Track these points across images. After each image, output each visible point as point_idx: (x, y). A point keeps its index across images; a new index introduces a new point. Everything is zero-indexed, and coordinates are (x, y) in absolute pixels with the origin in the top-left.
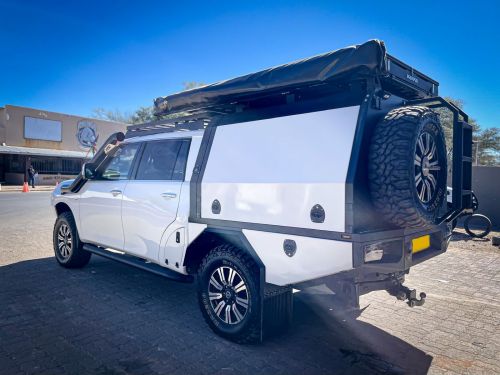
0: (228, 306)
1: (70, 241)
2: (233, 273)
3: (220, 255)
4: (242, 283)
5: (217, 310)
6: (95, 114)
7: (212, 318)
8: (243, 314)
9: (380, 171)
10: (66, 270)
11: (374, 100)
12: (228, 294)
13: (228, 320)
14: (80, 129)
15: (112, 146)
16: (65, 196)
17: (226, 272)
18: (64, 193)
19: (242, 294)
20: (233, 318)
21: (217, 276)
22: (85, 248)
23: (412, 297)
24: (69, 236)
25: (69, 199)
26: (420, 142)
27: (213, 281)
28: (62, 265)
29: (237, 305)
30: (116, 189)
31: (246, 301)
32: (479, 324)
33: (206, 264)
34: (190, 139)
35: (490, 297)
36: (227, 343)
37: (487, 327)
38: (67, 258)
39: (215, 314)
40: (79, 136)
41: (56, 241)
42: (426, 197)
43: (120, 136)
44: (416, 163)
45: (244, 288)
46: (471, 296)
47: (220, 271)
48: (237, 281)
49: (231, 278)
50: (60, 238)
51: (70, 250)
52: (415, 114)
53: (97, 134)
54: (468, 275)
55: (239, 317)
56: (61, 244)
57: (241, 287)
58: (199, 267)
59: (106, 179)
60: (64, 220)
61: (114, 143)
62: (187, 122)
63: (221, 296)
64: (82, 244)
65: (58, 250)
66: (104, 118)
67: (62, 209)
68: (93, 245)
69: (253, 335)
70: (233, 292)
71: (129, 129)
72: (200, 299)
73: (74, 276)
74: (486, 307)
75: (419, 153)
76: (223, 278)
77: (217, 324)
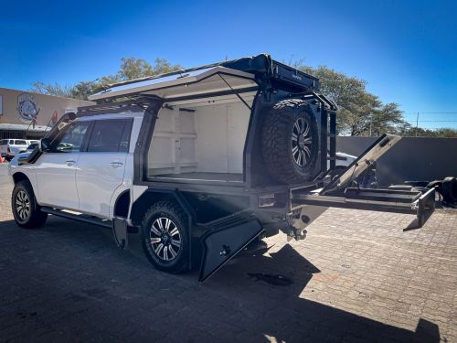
0: (166, 247)
1: (28, 205)
2: (168, 222)
3: (158, 209)
4: (176, 228)
5: (157, 251)
6: (34, 88)
7: (154, 257)
8: (177, 252)
9: (269, 145)
10: (24, 230)
11: (265, 95)
12: (166, 238)
13: (165, 257)
14: (21, 103)
15: (65, 124)
16: (22, 167)
17: (164, 222)
18: (21, 164)
19: (176, 237)
20: (170, 255)
21: (156, 225)
22: (42, 210)
23: (297, 233)
24: (27, 201)
25: (27, 169)
26: (296, 125)
27: (153, 228)
28: (20, 225)
29: (173, 246)
30: (71, 159)
31: (179, 242)
32: (350, 254)
33: (148, 217)
34: (133, 120)
35: (364, 236)
36: (165, 274)
37: (355, 256)
38: (26, 219)
39: (155, 254)
40: (20, 110)
41: (15, 206)
42: (302, 163)
43: (72, 116)
44: (293, 139)
45: (177, 232)
46: (350, 235)
47: (159, 221)
48: (172, 227)
49: (167, 226)
50: (18, 203)
51: (28, 212)
52: (293, 105)
53: (38, 107)
54: (352, 221)
55: (174, 254)
56: (19, 209)
57: (175, 232)
58: (142, 220)
59: (60, 152)
60: (22, 188)
61: (66, 121)
62: (129, 105)
63: (160, 240)
64: (39, 207)
65: (16, 213)
66: (44, 91)
67: (20, 178)
68: (50, 208)
69: (184, 266)
70: (169, 237)
71: (80, 109)
72: (144, 243)
73: (33, 234)
74: (359, 242)
75: (296, 132)
76: (161, 226)
77: (157, 261)
